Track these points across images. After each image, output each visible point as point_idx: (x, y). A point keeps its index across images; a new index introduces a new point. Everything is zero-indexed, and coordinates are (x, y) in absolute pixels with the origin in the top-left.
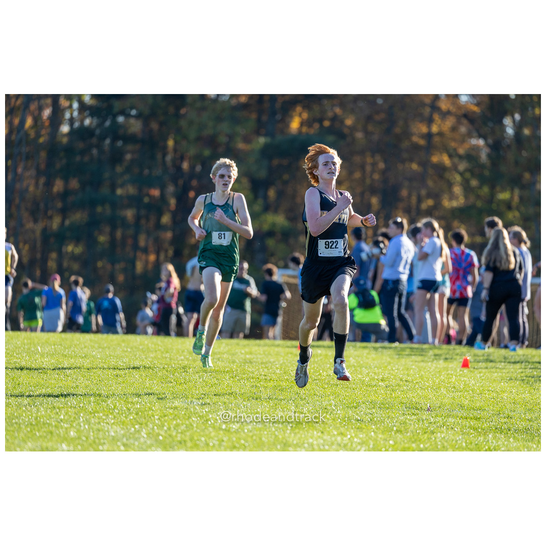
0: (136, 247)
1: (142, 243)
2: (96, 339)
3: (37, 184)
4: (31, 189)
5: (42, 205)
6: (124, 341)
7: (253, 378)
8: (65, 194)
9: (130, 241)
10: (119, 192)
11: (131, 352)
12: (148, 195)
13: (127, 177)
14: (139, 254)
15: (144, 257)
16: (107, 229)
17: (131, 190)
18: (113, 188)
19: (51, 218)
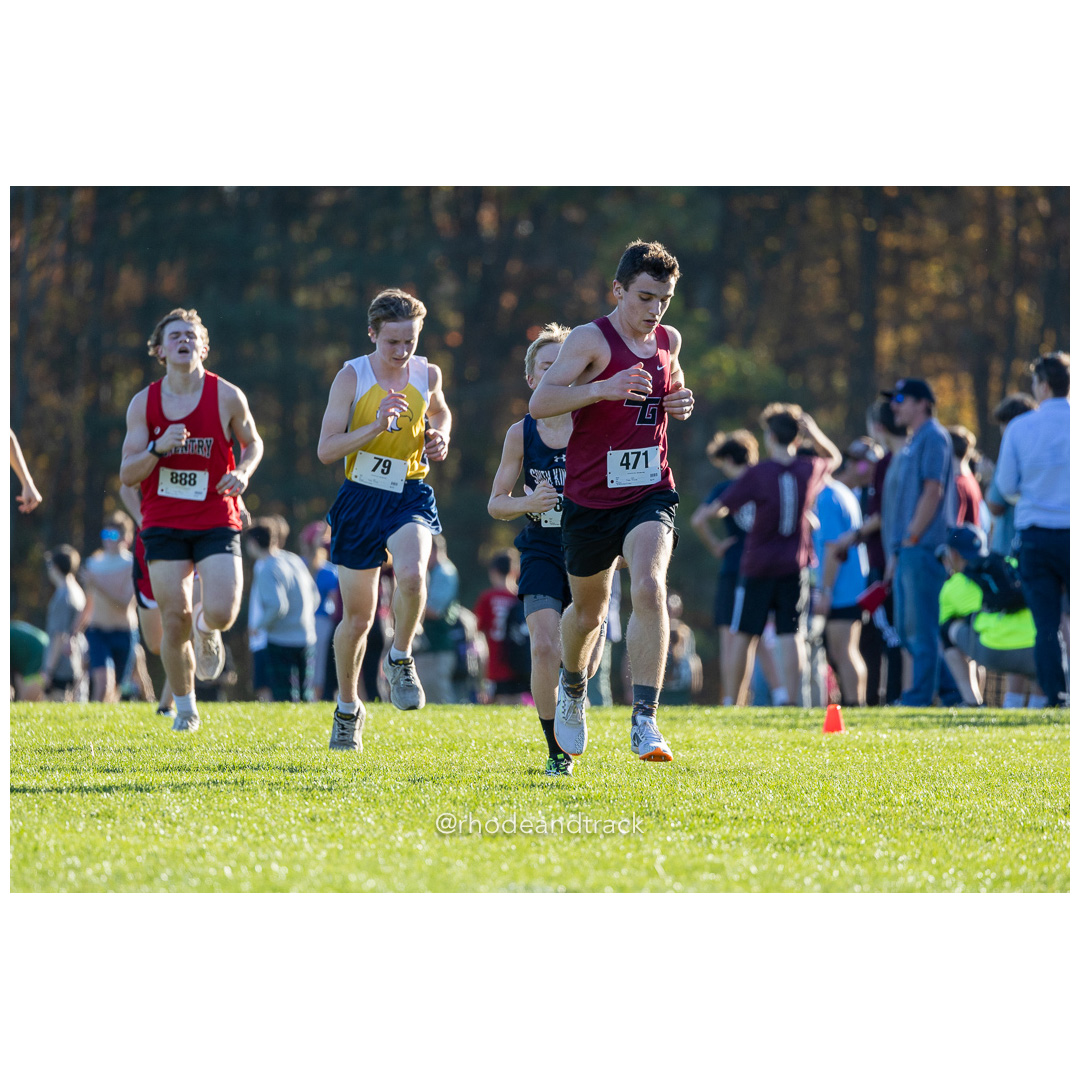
8: (148, 308)
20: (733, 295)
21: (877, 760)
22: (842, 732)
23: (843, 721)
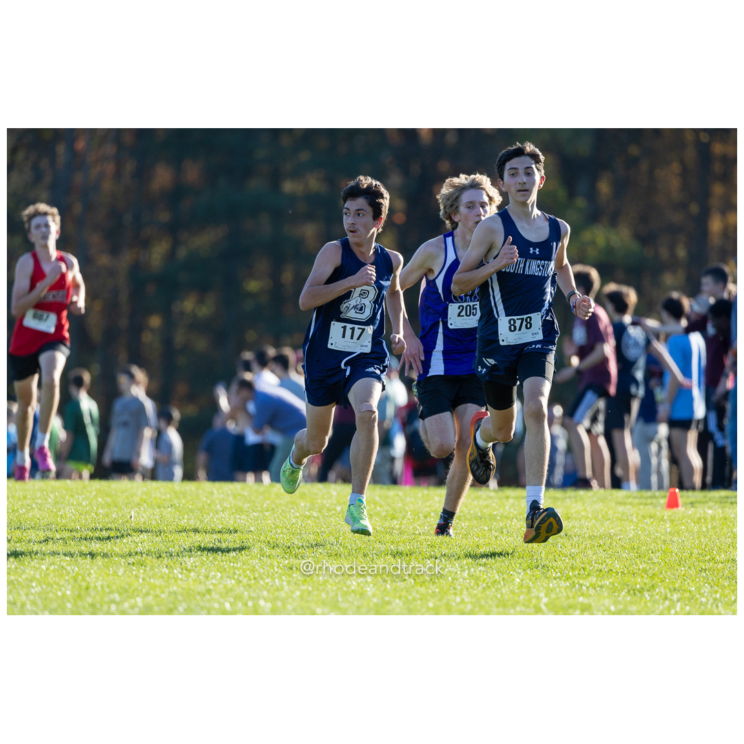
3: (118, 175)
5: (128, 218)
8: (177, 193)
10: (288, 187)
13: (304, 156)
18: (276, 179)
19: (146, 244)
20: (604, 187)
21: (704, 529)
22: (680, 508)
23: (680, 501)
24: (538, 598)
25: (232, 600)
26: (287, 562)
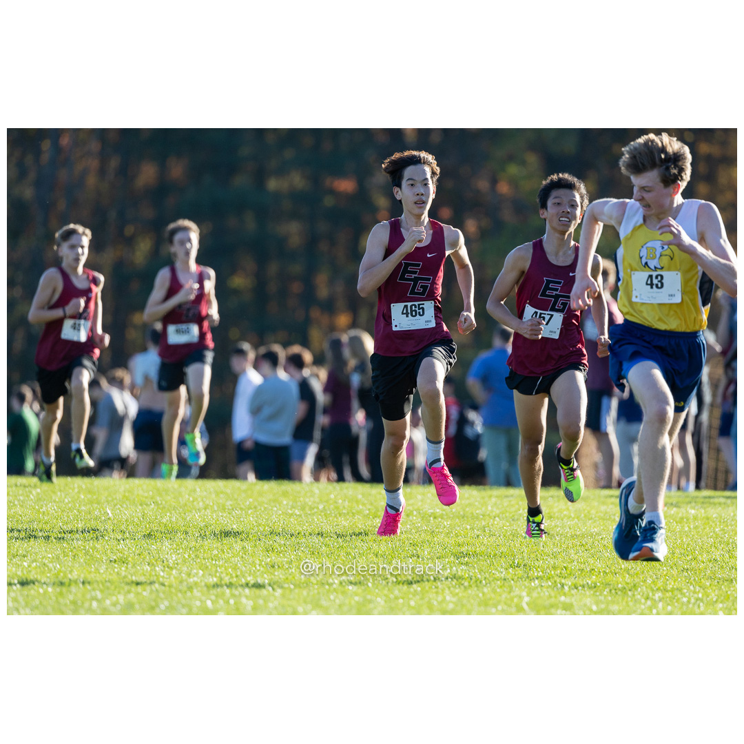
0: (309, 297)
1: (323, 292)
2: (228, 491)
3: (102, 172)
4: (91, 180)
5: (113, 215)
6: (285, 494)
7: (554, 568)
8: (161, 190)
9: (296, 287)
10: (273, 184)
11: (300, 516)
12: (332, 192)
13: (289, 154)
14: (315, 313)
15: (325, 320)
16: (249, 264)
17: (297, 180)
18: (260, 177)
19: (130, 242)
24: (520, 597)
25: (213, 597)
26: (269, 560)
